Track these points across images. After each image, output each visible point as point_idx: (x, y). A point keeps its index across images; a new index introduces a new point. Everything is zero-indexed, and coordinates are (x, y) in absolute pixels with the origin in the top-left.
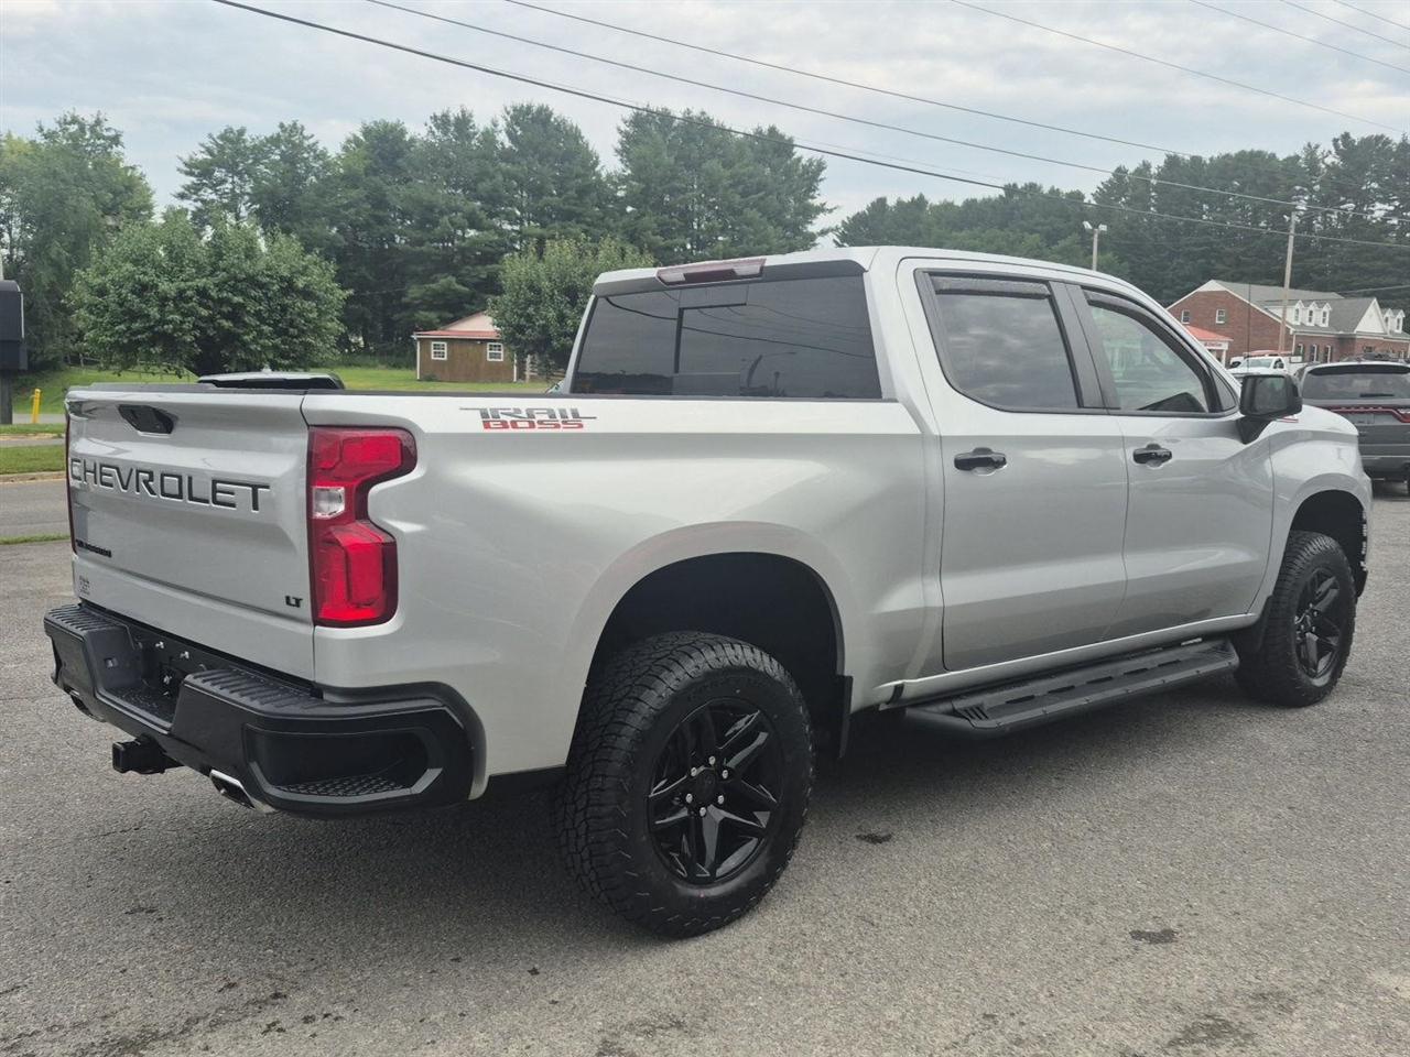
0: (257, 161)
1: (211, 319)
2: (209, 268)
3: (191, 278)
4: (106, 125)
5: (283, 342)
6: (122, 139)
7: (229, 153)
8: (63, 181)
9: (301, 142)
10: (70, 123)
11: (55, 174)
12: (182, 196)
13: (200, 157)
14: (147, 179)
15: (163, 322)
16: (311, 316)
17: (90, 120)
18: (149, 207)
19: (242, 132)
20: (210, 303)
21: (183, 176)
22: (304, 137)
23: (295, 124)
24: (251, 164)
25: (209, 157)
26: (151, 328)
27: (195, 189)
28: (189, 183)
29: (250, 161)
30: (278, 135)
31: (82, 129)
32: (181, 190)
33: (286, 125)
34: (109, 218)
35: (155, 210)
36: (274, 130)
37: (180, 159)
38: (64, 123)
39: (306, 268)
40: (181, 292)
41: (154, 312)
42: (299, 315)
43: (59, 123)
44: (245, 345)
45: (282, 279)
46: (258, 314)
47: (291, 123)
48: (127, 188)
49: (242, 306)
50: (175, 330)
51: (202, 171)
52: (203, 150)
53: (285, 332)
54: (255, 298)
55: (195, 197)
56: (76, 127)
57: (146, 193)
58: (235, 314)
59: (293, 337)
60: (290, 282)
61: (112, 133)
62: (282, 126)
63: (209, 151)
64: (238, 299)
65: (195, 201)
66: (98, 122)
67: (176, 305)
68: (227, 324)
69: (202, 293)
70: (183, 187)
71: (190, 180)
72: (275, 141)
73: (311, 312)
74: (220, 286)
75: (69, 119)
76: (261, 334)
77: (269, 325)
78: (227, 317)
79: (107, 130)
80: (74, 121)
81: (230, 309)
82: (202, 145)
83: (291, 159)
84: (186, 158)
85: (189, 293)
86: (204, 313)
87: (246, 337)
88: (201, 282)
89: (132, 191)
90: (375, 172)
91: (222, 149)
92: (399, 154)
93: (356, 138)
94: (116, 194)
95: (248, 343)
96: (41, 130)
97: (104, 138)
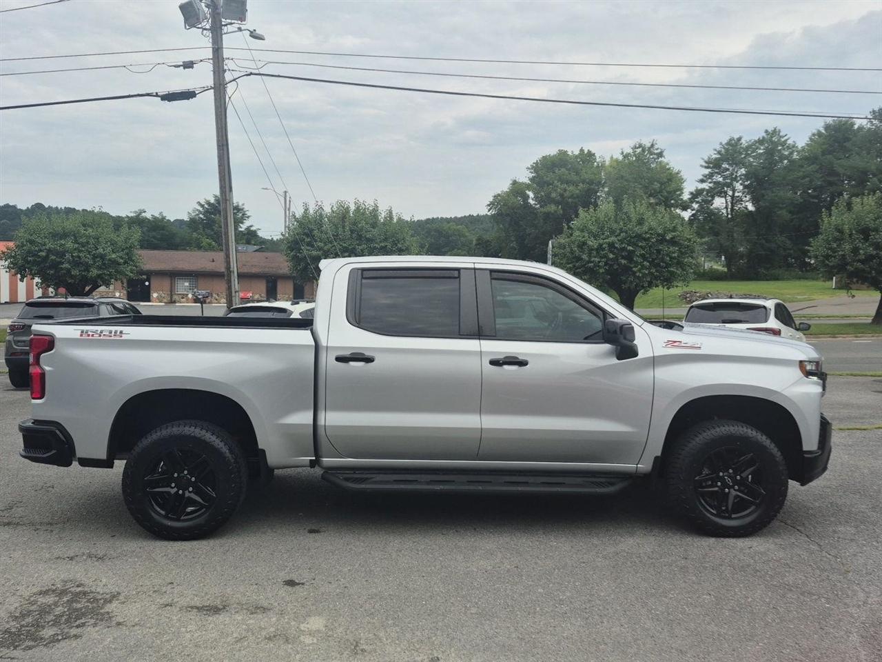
0: (747, 155)
1: (616, 259)
2: (618, 231)
3: (608, 237)
4: (656, 147)
5: (657, 271)
6: (664, 154)
7: (732, 153)
8: (626, 180)
9: (779, 140)
10: (638, 148)
11: (622, 177)
12: (702, 181)
13: (714, 156)
14: (682, 174)
15: (590, 262)
16: (673, 255)
17: (649, 145)
18: (681, 189)
19: (739, 139)
20: (616, 251)
21: (703, 169)
22: (781, 137)
23: (775, 129)
24: (745, 157)
25: (719, 156)
26: (583, 266)
27: (711, 175)
28: (707, 173)
29: (743, 156)
30: (763, 137)
31: (643, 150)
32: (701, 177)
33: (770, 130)
34: (651, 198)
35: (685, 190)
36: (762, 134)
37: (703, 159)
38: (635, 147)
39: (674, 227)
40: (601, 245)
41: (585, 257)
42: (668, 255)
43: (632, 148)
44: (634, 273)
45: (659, 235)
46: (643, 256)
47: (773, 129)
48: (668, 179)
49: (634, 251)
50: (595, 266)
51: (714, 165)
52: (716, 152)
53: (658, 265)
54: (641, 247)
55: (710, 180)
56: (641, 149)
57: (681, 181)
58: (629, 256)
59: (662, 267)
60: (663, 236)
61: (659, 151)
62: (766, 131)
63: (719, 153)
64: (630, 248)
65: (710, 183)
66: (652, 145)
67: (598, 253)
68: (623, 262)
69: (611, 245)
70: (703, 175)
71: (707, 171)
72: (761, 142)
73: (673, 253)
74: (621, 241)
75: (637, 146)
76: (643, 267)
77: (649, 262)
78: (623, 258)
79: (657, 149)
80: (640, 146)
81: (627, 254)
82: (715, 150)
83: (770, 152)
84: (706, 159)
85: (604, 246)
86: (611, 256)
87: (634, 269)
88: (612, 239)
89: (671, 181)
90: (830, 153)
91: (727, 150)
92: (848, 139)
93: (819, 131)
94: (662, 184)
95: (636, 272)
96: (622, 153)
97: (655, 154)
